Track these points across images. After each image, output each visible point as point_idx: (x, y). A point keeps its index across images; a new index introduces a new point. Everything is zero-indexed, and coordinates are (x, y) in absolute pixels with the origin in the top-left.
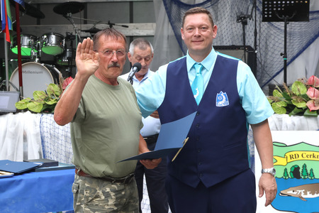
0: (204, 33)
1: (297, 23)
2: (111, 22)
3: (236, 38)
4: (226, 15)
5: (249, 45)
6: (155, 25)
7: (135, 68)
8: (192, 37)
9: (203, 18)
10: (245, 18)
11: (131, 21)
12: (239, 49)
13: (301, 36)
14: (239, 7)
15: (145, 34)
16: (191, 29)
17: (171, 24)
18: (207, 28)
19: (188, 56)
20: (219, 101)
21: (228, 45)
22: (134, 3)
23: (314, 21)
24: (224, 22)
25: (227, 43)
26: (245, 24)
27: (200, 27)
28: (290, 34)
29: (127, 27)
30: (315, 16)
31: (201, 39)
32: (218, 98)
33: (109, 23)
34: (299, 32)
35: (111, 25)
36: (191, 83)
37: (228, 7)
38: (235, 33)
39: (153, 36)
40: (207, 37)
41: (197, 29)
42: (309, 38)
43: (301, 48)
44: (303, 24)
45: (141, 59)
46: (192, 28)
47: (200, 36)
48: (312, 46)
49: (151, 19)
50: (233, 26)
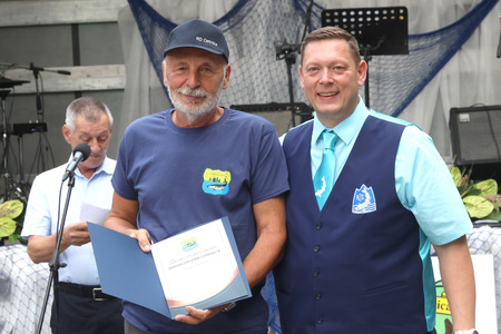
0: (338, 78)
1: (389, 57)
2: (36, 65)
3: (278, 88)
4: (259, 46)
5: (303, 101)
6: (122, 68)
7: (78, 154)
8: (316, 84)
9: (337, 49)
10: (290, 50)
11: (77, 63)
12: (285, 109)
13: (399, 82)
14: (283, 29)
15: (105, 87)
16: (314, 69)
17: (155, 66)
18: (344, 68)
19: (316, 120)
20: (357, 202)
21: (264, 102)
22: (80, 28)
23: (421, 54)
24: (255, 59)
25: (262, 98)
26: (291, 61)
27: (332, 66)
28: (378, 79)
29: (69, 73)
30: (422, 42)
31: (334, 89)
32: (356, 197)
33: (32, 68)
34: (396, 74)
35: (36, 71)
36: (314, 172)
37: (261, 29)
38: (276, 80)
39: (122, 90)
40: (345, 86)
41: (326, 70)
42: (413, 85)
43: (398, 104)
44: (400, 58)
45: (90, 139)
46: (316, 68)
47: (330, 84)
48: (418, 99)
49: (115, 56)
50: (273, 66)
